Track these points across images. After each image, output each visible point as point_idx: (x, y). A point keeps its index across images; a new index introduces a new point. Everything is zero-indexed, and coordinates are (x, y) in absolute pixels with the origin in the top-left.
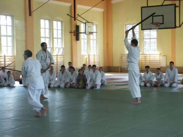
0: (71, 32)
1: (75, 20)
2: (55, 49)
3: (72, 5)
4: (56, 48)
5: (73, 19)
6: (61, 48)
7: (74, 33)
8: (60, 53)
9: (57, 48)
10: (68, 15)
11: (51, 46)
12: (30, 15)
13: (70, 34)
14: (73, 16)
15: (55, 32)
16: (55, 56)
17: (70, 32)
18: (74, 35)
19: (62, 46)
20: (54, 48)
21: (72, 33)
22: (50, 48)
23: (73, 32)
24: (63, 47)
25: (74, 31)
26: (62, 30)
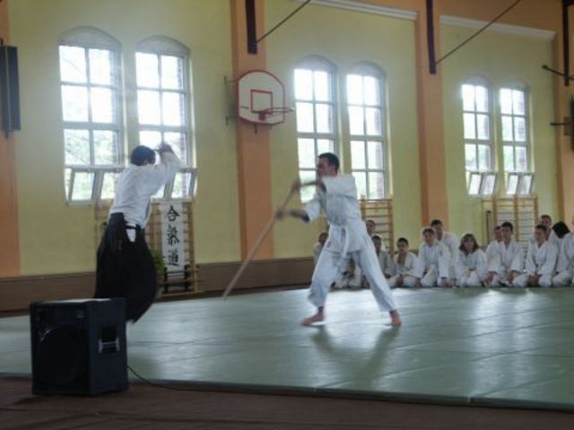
0: (555, 124)
1: (567, 84)
2: (509, 178)
3: (556, 37)
4: (510, 174)
5: (562, 80)
6: (526, 174)
7: (564, 124)
8: (525, 192)
9: (515, 174)
10: (545, 67)
11: (497, 169)
12: (433, 70)
13: (552, 128)
14: (561, 69)
15: (506, 122)
16: (511, 200)
17: (553, 124)
18: (566, 134)
19: (529, 167)
20: (506, 177)
21: (560, 124)
22: (492, 174)
23: (562, 121)
24: (533, 170)
25: (565, 119)
26: (526, 117)
